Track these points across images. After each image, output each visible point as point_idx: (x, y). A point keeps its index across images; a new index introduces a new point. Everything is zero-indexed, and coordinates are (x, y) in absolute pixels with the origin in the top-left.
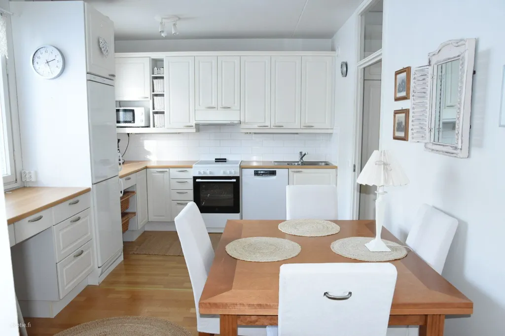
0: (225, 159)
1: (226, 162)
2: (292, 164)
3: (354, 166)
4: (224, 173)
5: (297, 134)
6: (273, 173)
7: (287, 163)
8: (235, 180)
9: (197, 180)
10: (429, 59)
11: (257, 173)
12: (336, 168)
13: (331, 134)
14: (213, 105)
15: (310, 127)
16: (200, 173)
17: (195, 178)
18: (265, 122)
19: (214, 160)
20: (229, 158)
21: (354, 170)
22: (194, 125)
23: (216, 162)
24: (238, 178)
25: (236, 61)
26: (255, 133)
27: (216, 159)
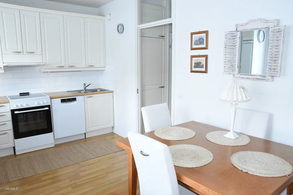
0: (28, 93)
1: (29, 95)
2: (81, 92)
3: (138, 90)
4: (38, 103)
5: (80, 71)
6: (74, 99)
7: (77, 92)
8: (48, 108)
9: (16, 112)
10: (237, 28)
11: (63, 101)
12: (112, 92)
13: (104, 70)
14: (19, 50)
15: (91, 66)
16: (17, 106)
17: (13, 111)
18: (61, 64)
19: (19, 94)
20: (31, 92)
21: (138, 93)
22: (2, 67)
23: (20, 96)
24: (49, 106)
25: (36, 16)
26: (51, 72)
27: (20, 94)
